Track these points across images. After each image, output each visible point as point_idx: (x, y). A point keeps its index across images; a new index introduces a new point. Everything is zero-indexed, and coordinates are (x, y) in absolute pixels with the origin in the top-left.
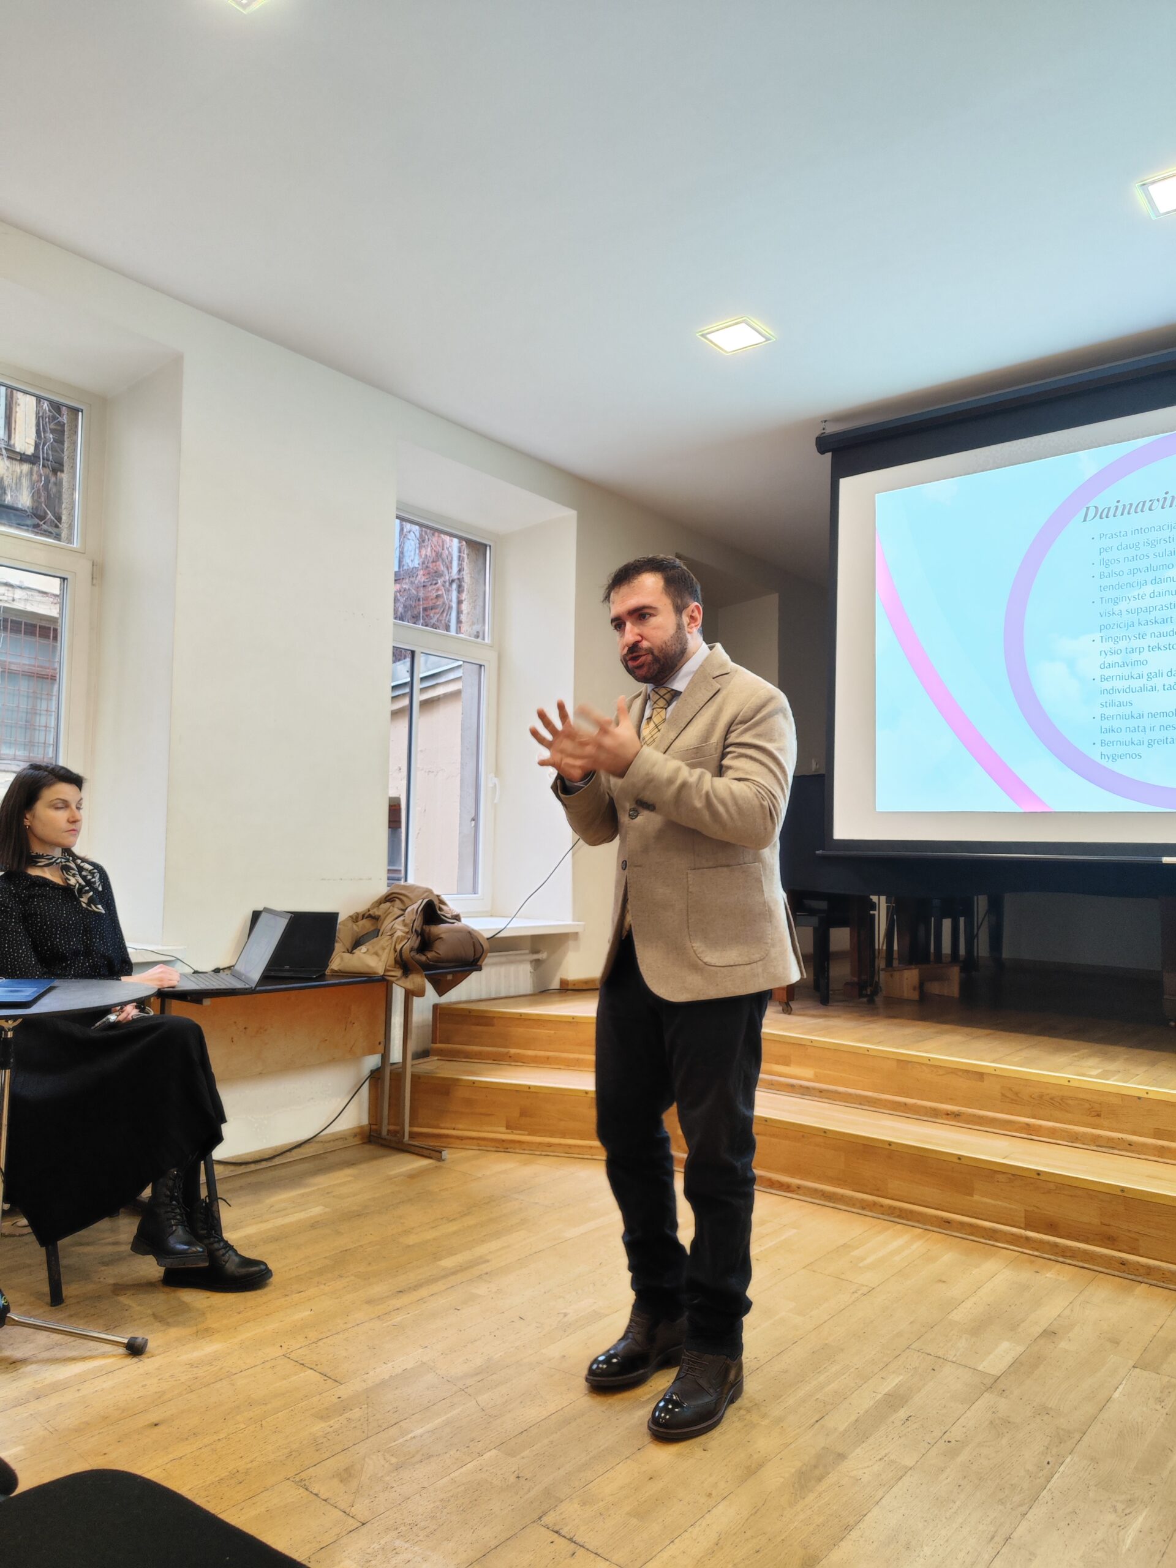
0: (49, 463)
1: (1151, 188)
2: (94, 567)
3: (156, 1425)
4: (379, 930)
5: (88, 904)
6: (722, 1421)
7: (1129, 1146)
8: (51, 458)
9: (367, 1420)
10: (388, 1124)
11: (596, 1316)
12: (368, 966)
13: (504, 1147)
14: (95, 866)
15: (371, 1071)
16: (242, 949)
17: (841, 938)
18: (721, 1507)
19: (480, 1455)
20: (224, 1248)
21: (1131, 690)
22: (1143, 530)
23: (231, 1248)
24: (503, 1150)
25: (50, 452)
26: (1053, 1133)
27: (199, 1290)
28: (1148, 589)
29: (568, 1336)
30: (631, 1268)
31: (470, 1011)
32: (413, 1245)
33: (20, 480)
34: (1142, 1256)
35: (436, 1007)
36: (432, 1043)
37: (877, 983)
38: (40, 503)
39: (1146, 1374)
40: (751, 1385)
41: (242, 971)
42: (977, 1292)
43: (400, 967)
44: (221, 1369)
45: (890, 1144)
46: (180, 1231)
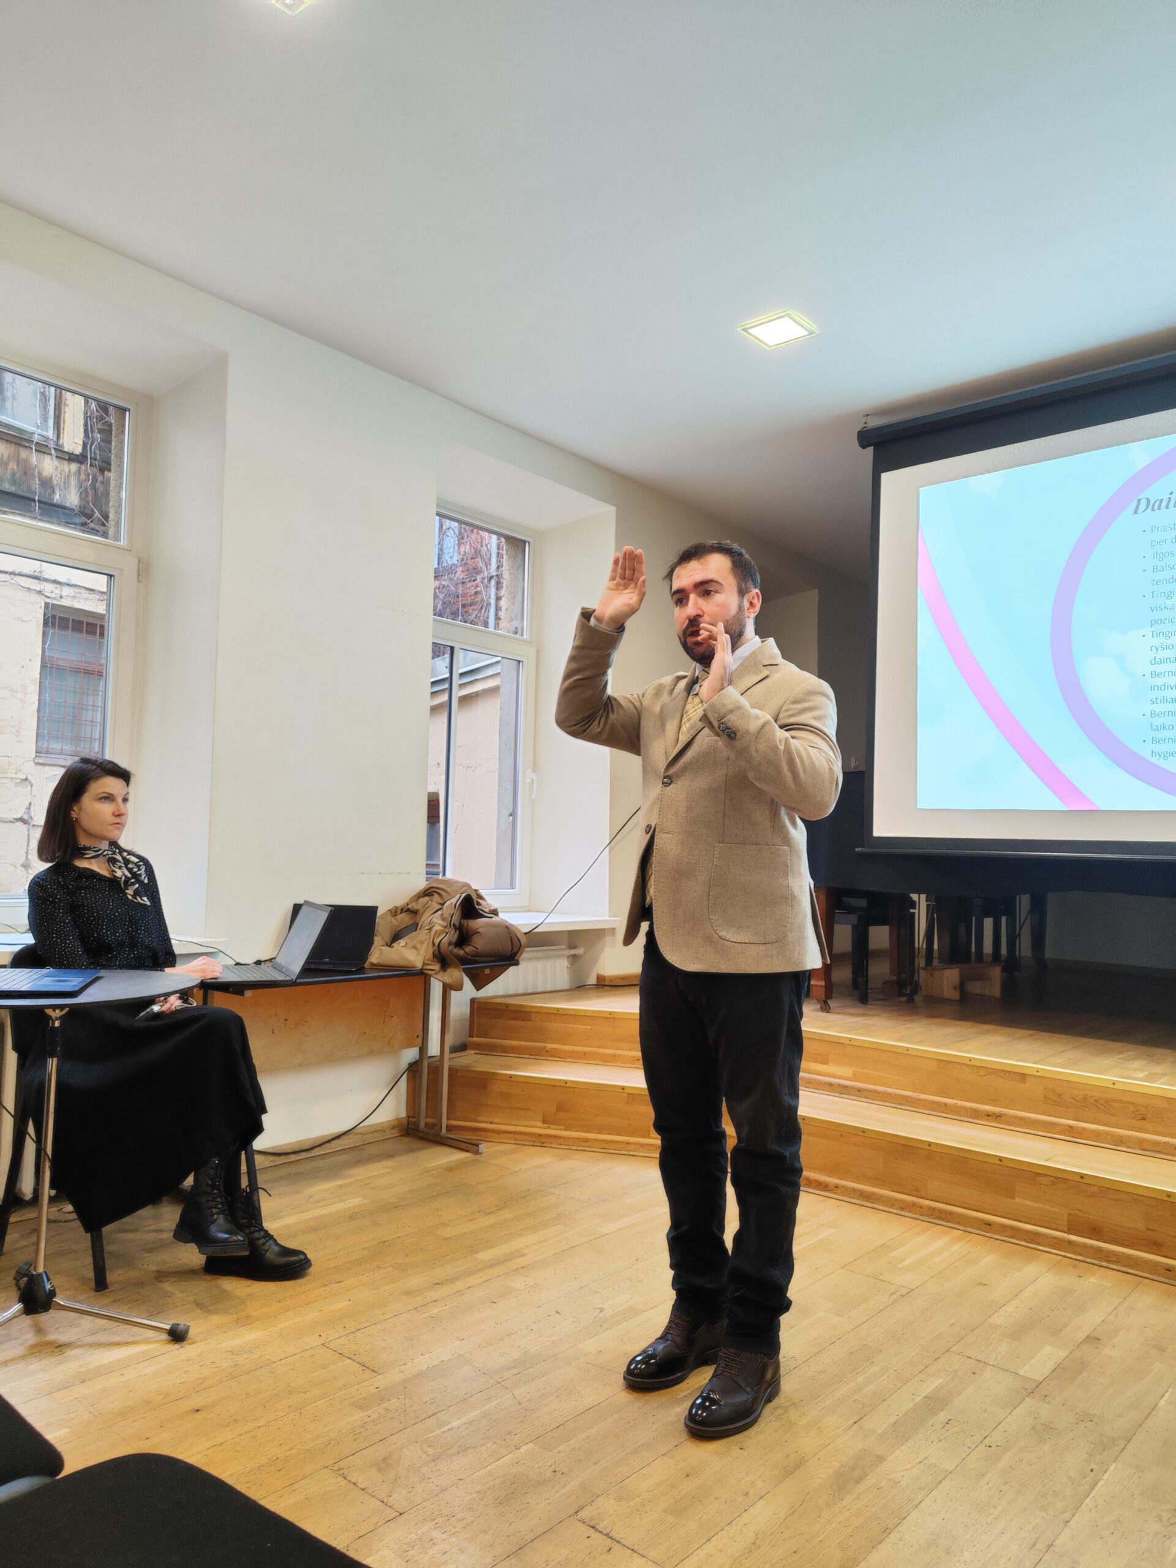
0: (97, 462)
2: (140, 564)
3: (197, 1411)
4: (418, 924)
5: (134, 896)
6: (760, 1419)
8: (98, 457)
9: (405, 1411)
10: (426, 1117)
11: (633, 1312)
12: (406, 960)
13: (541, 1141)
14: (141, 858)
15: (409, 1064)
16: (283, 941)
17: (880, 936)
18: (759, 1506)
19: (517, 1448)
20: (265, 1237)
23: (271, 1237)
24: (539, 1144)
25: (98, 452)
26: (1097, 1136)
27: (240, 1278)
29: (604, 1332)
30: (673, 1266)
31: (507, 1005)
32: (450, 1238)
33: (68, 479)
35: (473, 1001)
36: (469, 1037)
37: (917, 982)
38: (88, 502)
40: (789, 1385)
41: (283, 963)
42: (1018, 1296)
43: (438, 961)
44: (261, 1357)
45: (930, 1144)
46: (221, 1220)
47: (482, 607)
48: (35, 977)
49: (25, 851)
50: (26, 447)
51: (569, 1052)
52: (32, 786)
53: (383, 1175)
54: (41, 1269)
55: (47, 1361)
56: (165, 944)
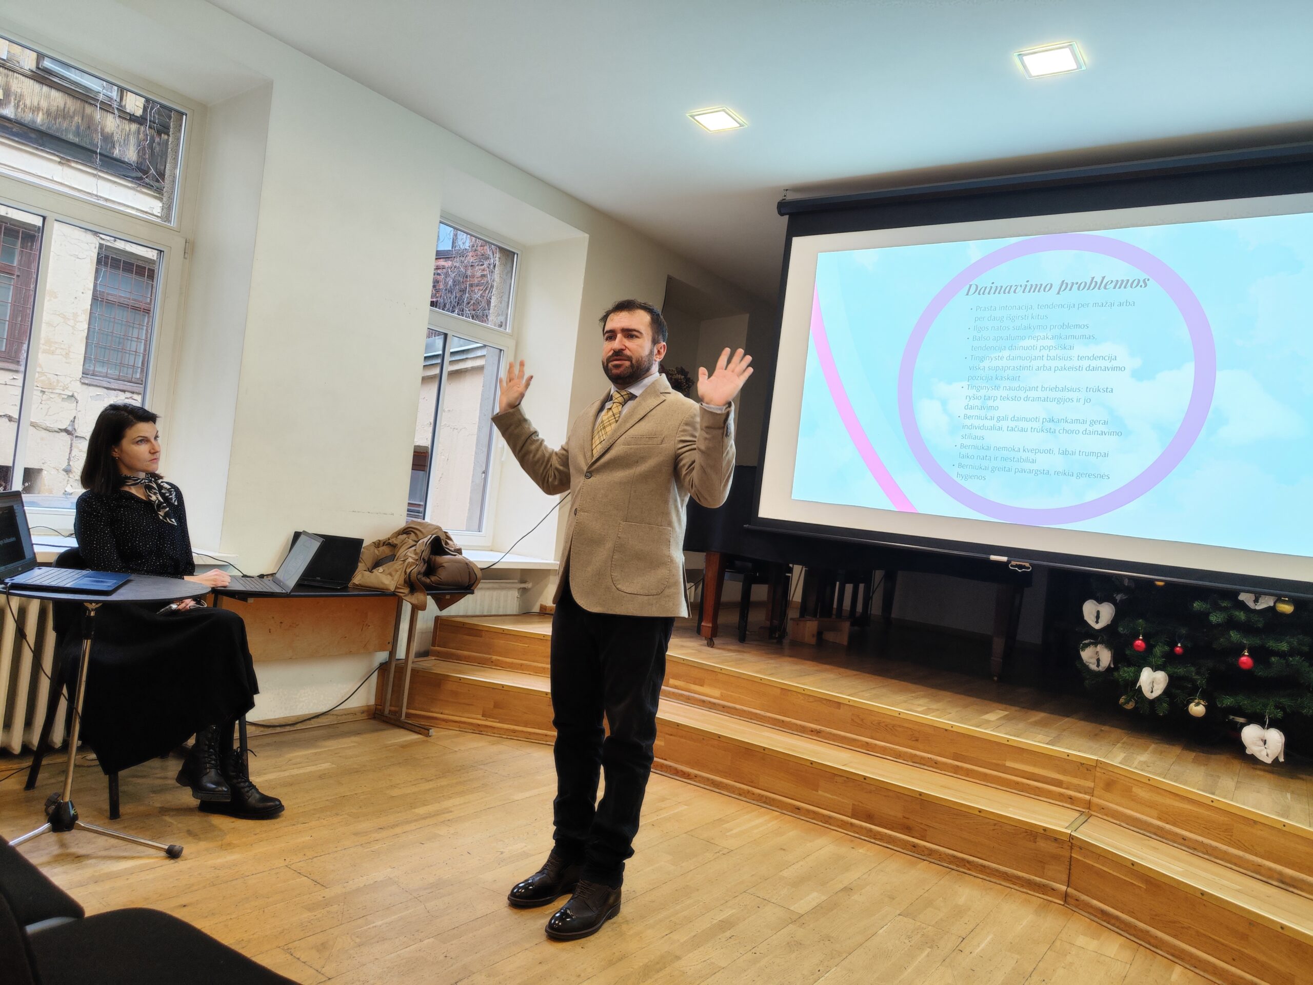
0: (156, 125)
1: (1025, 58)
2: (187, 243)
3: (184, 906)
4: (395, 556)
5: (164, 517)
6: (601, 929)
7: (935, 764)
8: (157, 121)
9: (343, 913)
10: (390, 706)
11: (526, 855)
12: (382, 583)
13: (479, 730)
14: (173, 486)
15: (380, 664)
16: (284, 561)
17: (760, 592)
19: (421, 941)
21: (983, 427)
22: (1007, 307)
23: (254, 787)
24: (478, 732)
25: (157, 116)
26: (884, 751)
27: (226, 816)
28: (1006, 353)
29: (500, 867)
30: (555, 823)
31: (464, 624)
32: (396, 797)
33: (128, 137)
34: (928, 842)
35: (437, 619)
36: (432, 646)
37: (785, 629)
38: (145, 159)
39: (905, 919)
40: (626, 909)
41: (281, 579)
42: (805, 859)
43: (408, 586)
44: (238, 872)
45: (764, 749)
46: (212, 773)
47: (486, 289)
48: (77, 576)
49: (68, 458)
50: (91, 104)
51: (509, 663)
52: (77, 402)
53: (350, 747)
54: (67, 799)
55: (67, 867)
56: (187, 555)
